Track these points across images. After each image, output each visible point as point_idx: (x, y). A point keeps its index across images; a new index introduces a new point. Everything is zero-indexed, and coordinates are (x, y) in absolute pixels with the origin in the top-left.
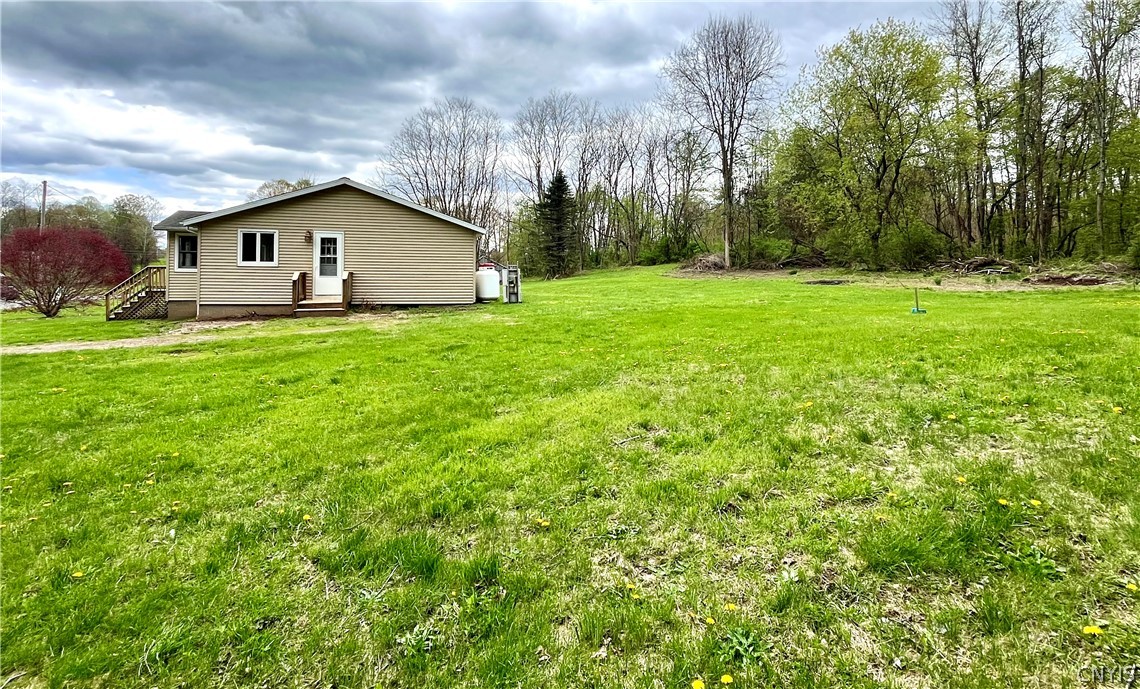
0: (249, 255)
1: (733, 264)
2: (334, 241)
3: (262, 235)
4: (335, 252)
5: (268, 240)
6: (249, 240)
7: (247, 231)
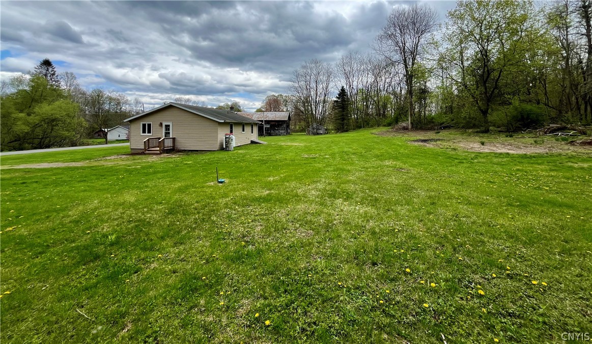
0: (144, 132)
1: (412, 127)
2: (169, 126)
3: (148, 124)
4: (169, 130)
5: (149, 125)
6: (144, 126)
7: (143, 123)
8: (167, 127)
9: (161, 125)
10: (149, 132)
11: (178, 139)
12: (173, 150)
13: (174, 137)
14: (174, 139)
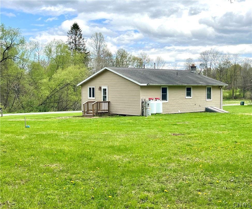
3: (93, 88)
4: (106, 94)
6: (90, 89)
7: (90, 87)
8: (105, 90)
9: (100, 88)
10: (93, 96)
11: (112, 103)
12: (108, 113)
13: (109, 101)
14: (109, 102)
